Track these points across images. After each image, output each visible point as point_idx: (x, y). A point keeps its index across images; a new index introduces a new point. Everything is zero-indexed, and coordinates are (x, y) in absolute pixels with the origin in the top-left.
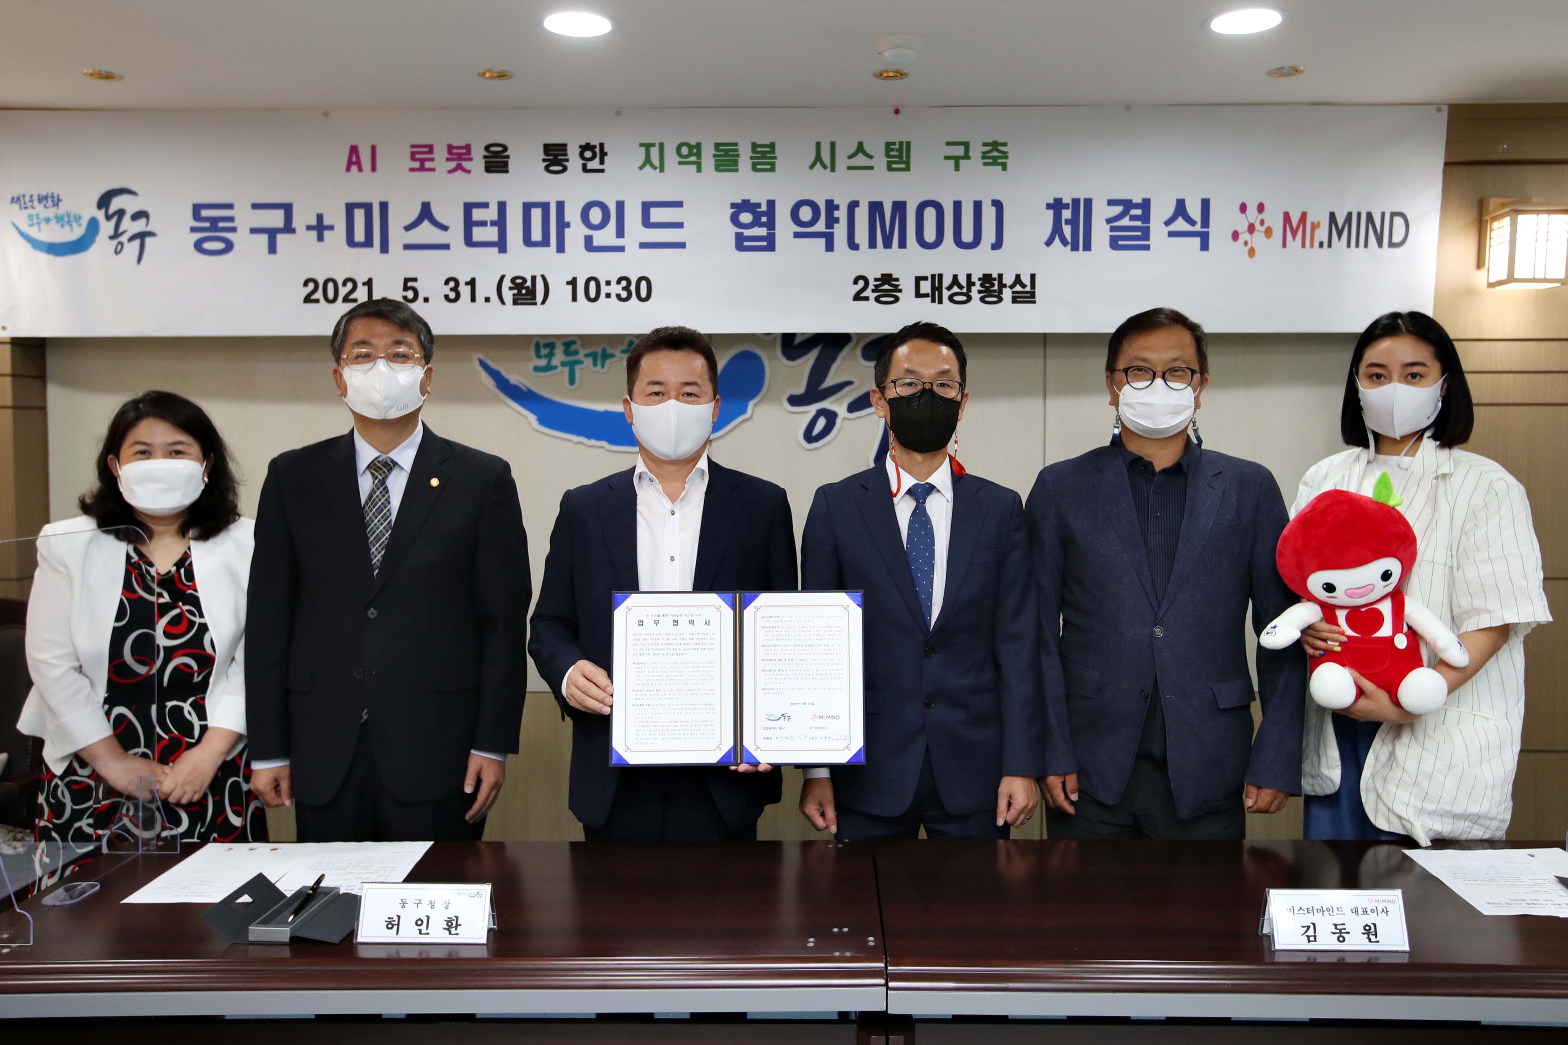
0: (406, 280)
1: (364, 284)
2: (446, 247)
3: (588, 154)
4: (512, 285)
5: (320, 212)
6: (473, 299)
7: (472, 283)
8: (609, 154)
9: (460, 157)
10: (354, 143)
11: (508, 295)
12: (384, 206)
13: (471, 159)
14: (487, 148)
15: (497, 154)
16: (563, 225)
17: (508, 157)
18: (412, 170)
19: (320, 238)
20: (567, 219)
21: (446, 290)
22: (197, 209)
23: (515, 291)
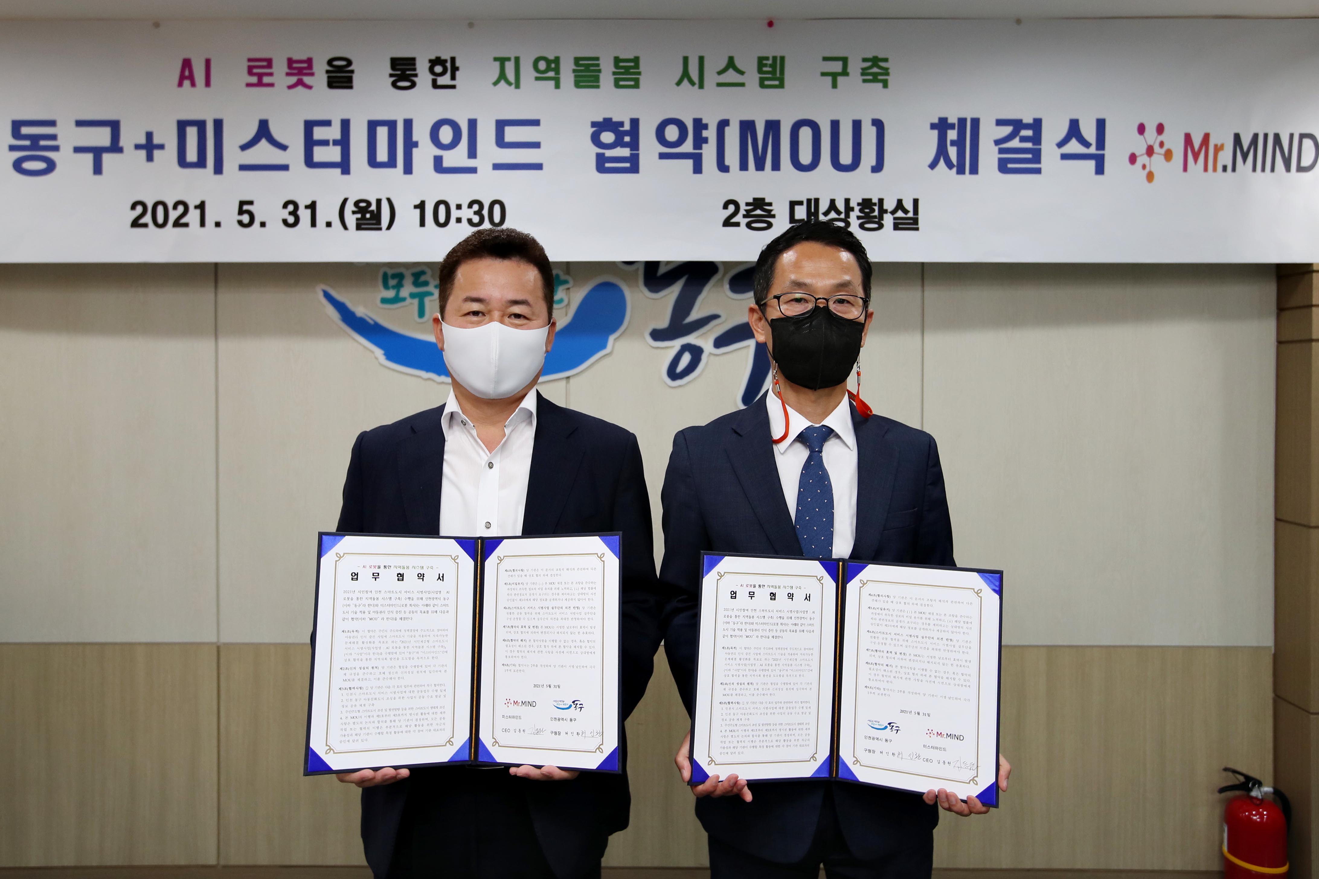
0: (242, 203)
1: (196, 207)
2: (285, 168)
3: (438, 69)
4: (355, 209)
5: (149, 130)
6: (314, 224)
7: (312, 207)
8: (461, 69)
9: (300, 72)
10: (187, 56)
11: (351, 219)
12: (218, 124)
13: (312, 74)
14: (330, 62)
15: (340, 69)
16: (410, 145)
17: (352, 72)
18: (249, 85)
19: (150, 158)
20: (415, 138)
21: (285, 214)
22: (17, 126)
23: (359, 216)
